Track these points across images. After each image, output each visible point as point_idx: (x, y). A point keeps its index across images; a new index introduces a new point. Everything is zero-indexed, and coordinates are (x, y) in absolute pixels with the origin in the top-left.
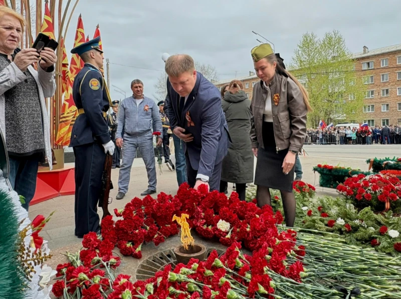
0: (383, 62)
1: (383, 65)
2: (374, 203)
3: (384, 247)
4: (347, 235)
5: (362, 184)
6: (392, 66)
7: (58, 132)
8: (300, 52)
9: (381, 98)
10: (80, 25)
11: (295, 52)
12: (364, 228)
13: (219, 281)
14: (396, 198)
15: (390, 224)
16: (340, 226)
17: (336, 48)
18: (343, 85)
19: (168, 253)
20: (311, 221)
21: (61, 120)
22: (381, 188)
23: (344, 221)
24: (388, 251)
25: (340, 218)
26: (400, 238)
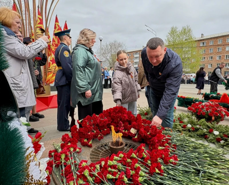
0: (211, 42)
1: (211, 44)
2: (207, 117)
3: (211, 139)
4: (193, 133)
5: (201, 107)
6: (215, 45)
7: (47, 77)
8: (169, 36)
9: (208, 61)
10: (57, 20)
11: (167, 37)
12: (201, 129)
13: (134, 166)
14: (218, 114)
15: (215, 128)
16: (189, 128)
17: (187, 34)
18: (190, 54)
19: (105, 144)
20: (174, 125)
21: (48, 71)
22: (210, 109)
23: (191, 126)
24: (213, 142)
25: (189, 124)
26: (219, 135)
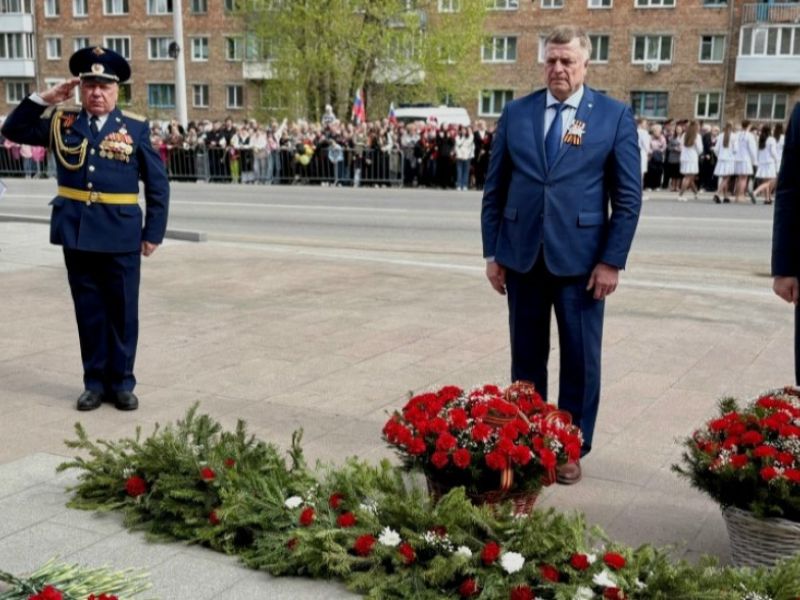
2: (476, 472)
4: (405, 574)
5: (450, 420)
9: (539, 14)
12: (446, 553)
14: (528, 454)
15: (506, 539)
16: (387, 552)
20: (309, 543)
22: (494, 432)
23: (397, 536)
25: (387, 529)
26: (524, 572)
